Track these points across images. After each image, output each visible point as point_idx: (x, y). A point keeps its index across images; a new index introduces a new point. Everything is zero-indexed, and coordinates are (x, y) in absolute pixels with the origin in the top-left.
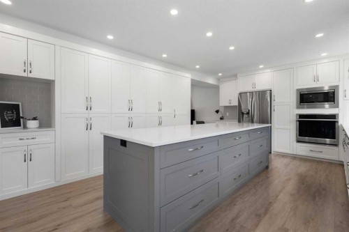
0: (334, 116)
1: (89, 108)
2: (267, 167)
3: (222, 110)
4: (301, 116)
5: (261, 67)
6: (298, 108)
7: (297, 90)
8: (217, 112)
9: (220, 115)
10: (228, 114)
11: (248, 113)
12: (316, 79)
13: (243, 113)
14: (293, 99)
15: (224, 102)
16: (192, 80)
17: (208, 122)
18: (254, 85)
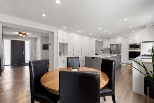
0: (139, 52)
1: (74, 50)
2: (120, 66)
3: (104, 50)
4: (130, 52)
5: (118, 37)
6: (129, 49)
7: (129, 44)
8: (102, 50)
9: (103, 52)
10: (106, 51)
11: (114, 51)
12: (134, 41)
13: (112, 51)
14: (128, 47)
15: (105, 47)
16: (96, 41)
17: (99, 54)
18: (115, 42)
